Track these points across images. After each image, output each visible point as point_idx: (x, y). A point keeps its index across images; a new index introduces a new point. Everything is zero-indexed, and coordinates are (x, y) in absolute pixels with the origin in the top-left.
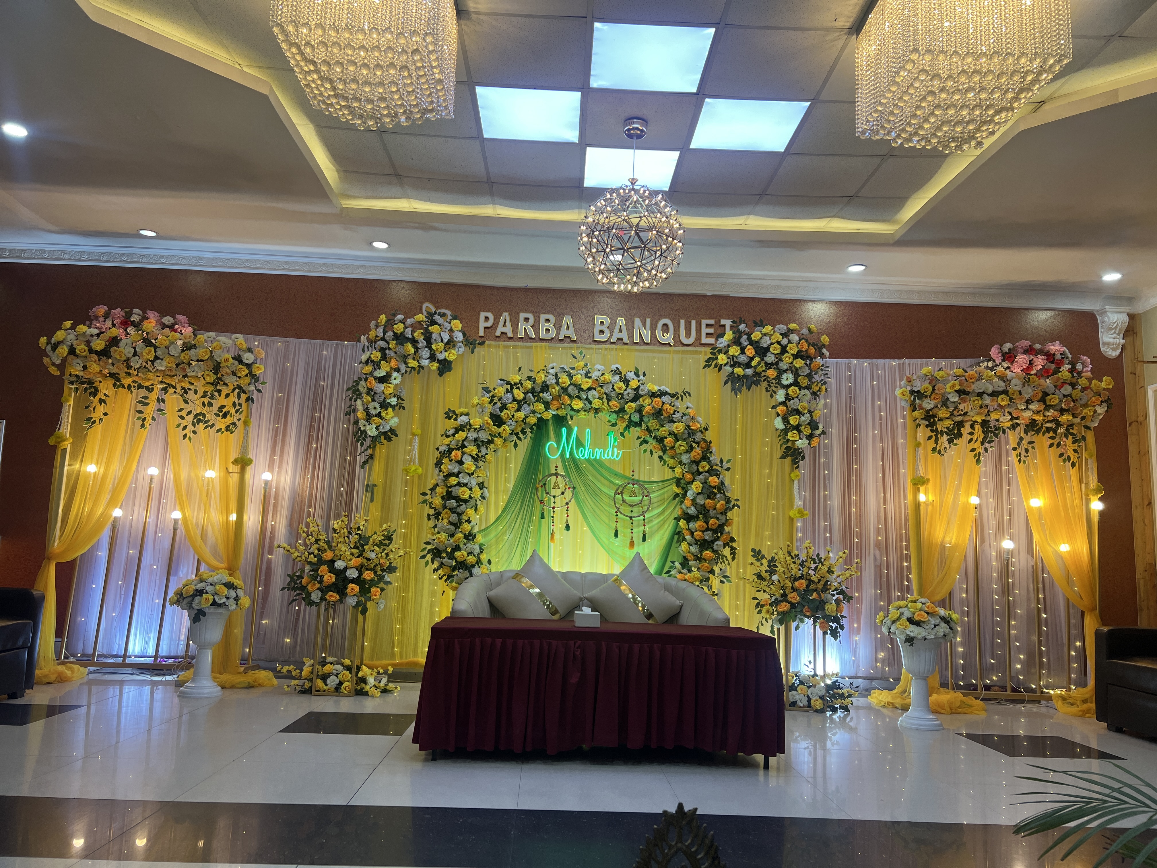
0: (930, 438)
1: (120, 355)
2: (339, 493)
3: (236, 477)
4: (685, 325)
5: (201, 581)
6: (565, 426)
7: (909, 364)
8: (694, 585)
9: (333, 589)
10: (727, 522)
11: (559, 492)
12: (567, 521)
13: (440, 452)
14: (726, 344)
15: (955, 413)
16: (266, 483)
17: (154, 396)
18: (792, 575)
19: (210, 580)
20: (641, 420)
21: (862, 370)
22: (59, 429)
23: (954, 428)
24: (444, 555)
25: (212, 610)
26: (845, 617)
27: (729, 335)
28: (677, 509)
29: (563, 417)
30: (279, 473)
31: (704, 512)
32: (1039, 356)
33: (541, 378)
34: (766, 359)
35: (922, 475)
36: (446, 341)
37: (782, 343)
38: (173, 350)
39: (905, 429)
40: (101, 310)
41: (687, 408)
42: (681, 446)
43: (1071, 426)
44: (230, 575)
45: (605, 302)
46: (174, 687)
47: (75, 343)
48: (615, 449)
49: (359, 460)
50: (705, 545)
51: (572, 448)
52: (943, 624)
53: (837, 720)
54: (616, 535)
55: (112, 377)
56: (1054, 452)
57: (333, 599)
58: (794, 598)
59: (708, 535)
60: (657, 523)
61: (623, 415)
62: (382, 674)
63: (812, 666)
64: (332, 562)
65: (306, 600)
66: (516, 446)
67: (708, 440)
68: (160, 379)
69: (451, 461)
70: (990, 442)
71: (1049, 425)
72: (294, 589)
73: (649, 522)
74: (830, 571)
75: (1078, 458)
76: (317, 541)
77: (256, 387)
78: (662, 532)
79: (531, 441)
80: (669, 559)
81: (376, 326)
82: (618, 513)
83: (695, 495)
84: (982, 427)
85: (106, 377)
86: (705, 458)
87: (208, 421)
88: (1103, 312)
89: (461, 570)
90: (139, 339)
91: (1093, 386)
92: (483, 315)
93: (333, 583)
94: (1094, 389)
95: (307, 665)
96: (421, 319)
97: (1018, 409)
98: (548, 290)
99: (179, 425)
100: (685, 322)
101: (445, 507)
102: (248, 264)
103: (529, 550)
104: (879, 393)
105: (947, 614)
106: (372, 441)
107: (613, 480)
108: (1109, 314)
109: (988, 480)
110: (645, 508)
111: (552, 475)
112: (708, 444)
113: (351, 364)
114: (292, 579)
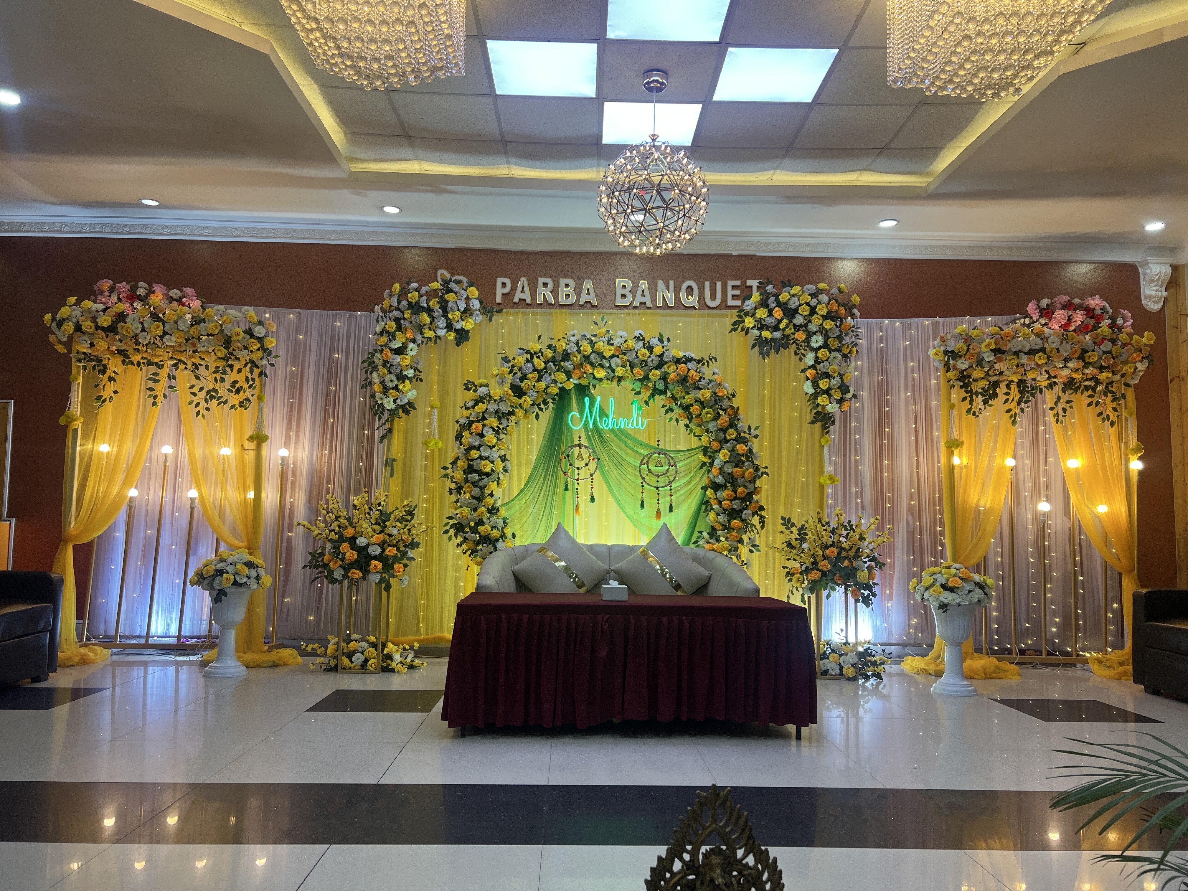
0: (964, 399)
1: (127, 331)
2: (358, 469)
3: (252, 454)
4: (710, 287)
5: (222, 560)
6: (587, 395)
7: (943, 322)
8: (723, 554)
9: (355, 566)
10: (756, 491)
11: (583, 464)
12: (592, 493)
13: (460, 425)
14: (753, 306)
15: (991, 373)
16: (283, 459)
17: (164, 373)
18: (823, 543)
19: (230, 560)
20: (666, 387)
21: (894, 329)
22: (69, 408)
23: (989, 389)
24: (467, 529)
25: (233, 590)
26: (877, 584)
27: (756, 297)
28: (704, 478)
29: (586, 386)
30: (296, 448)
31: (731, 480)
32: (1078, 311)
33: (562, 345)
34: (794, 321)
35: (956, 437)
36: (462, 309)
37: (811, 304)
38: (182, 325)
39: (939, 391)
40: (106, 284)
41: (714, 374)
42: (708, 414)
43: (1111, 383)
44: (250, 554)
45: (626, 264)
46: (198, 667)
47: (81, 319)
48: (640, 419)
49: (377, 435)
50: (733, 514)
51: (595, 418)
52: (977, 590)
53: (870, 687)
54: (642, 506)
55: (121, 354)
56: (1093, 411)
57: (356, 576)
58: (825, 566)
59: (736, 505)
60: (684, 493)
61: (647, 383)
62: (408, 650)
63: (844, 634)
64: (353, 539)
65: (329, 578)
66: (537, 416)
67: (736, 407)
68: (170, 355)
69: (471, 433)
70: (1027, 402)
71: (1087, 383)
72: (316, 567)
73: (675, 492)
74: (861, 538)
75: (1118, 417)
76: (337, 518)
77: (269, 361)
78: (689, 501)
79: (554, 412)
80: (697, 529)
81: (390, 295)
82: (644, 484)
83: (723, 463)
84: (1019, 387)
85: (115, 354)
86: (732, 425)
87: (221, 397)
88: (1145, 264)
89: (484, 545)
90: (146, 313)
91: (1133, 342)
92: (500, 281)
93: (356, 560)
94: (1135, 345)
95: (332, 642)
96: (437, 287)
97: (1056, 367)
98: (567, 252)
99: (191, 402)
100: (710, 284)
101: (466, 481)
102: (255, 233)
103: (554, 523)
104: (912, 353)
105: (982, 579)
106: (390, 414)
107: (638, 450)
108: (1151, 266)
109: (1024, 441)
110: (672, 478)
111: (576, 446)
112: (736, 411)
113: (365, 336)
114: (313, 557)
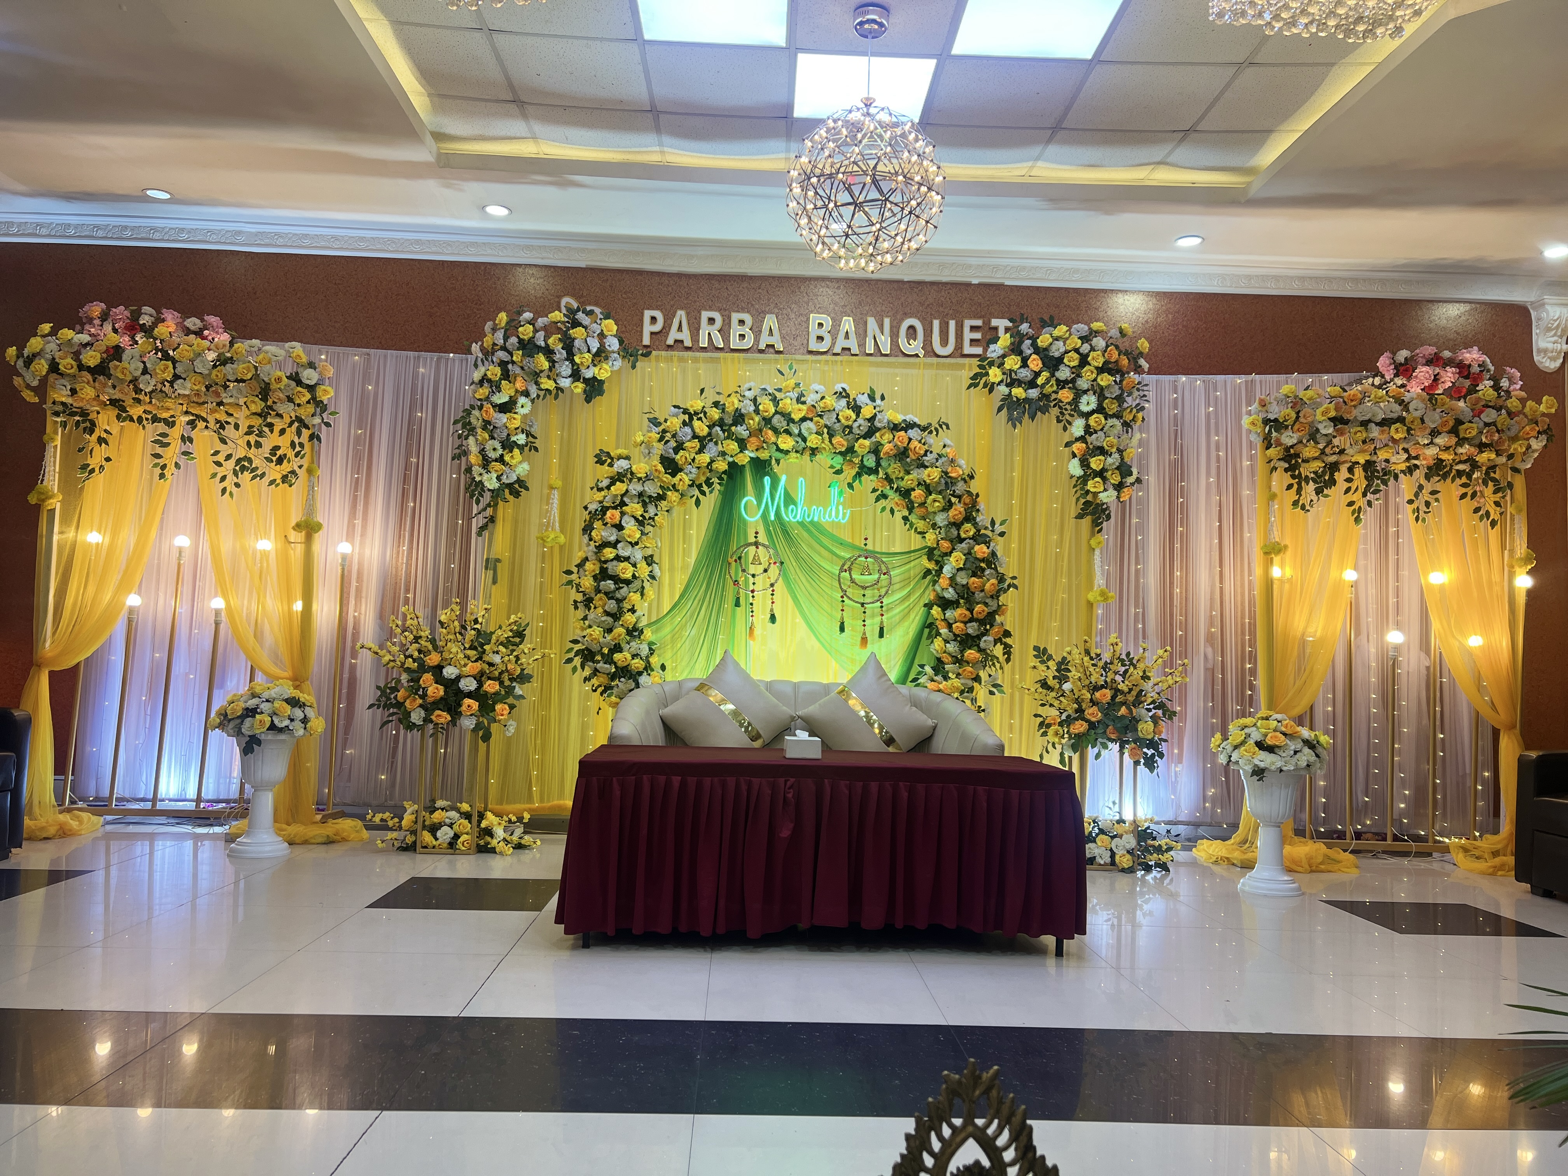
0: (1290, 487)
1: (123, 373)
2: (448, 572)
3: (300, 549)
4: (940, 327)
5: (254, 696)
6: (768, 474)
7: (1261, 381)
8: (952, 697)
9: (441, 706)
10: (999, 610)
11: (760, 569)
12: (772, 610)
13: (590, 513)
14: (1001, 352)
15: (1328, 450)
16: (344, 557)
17: (175, 433)
18: (1091, 683)
19: (266, 695)
20: (878, 464)
21: (1193, 389)
22: (43, 480)
23: (1324, 473)
24: (598, 658)
25: (270, 737)
26: (1165, 741)
27: (1005, 340)
28: (927, 592)
29: (766, 461)
30: (362, 543)
31: (966, 596)
32: (1448, 368)
33: (733, 403)
34: (1057, 374)
35: (1277, 540)
36: (594, 350)
37: (1081, 350)
38: (200, 366)
39: (1253, 476)
40: (96, 309)
41: (944, 446)
42: (935, 502)
43: (1493, 468)
44: (296, 687)
45: (825, 295)
46: (223, 842)
47: (57, 355)
48: (841, 508)
49: (475, 525)
50: (967, 641)
51: (778, 507)
52: (1306, 750)
53: (1151, 881)
54: (842, 629)
55: (115, 406)
56: (1468, 505)
57: (442, 720)
58: (1094, 714)
59: (972, 629)
60: (900, 612)
61: (852, 457)
62: (515, 823)
63: (1117, 808)
64: (439, 668)
65: (404, 722)
66: (698, 503)
67: (974, 493)
68: (185, 409)
69: (605, 524)
70: (1376, 492)
71: (1461, 467)
72: (386, 706)
73: (888, 611)
74: (1145, 677)
75: (1501, 514)
76: (417, 639)
77: (323, 419)
78: (906, 624)
79: (720, 497)
80: (917, 662)
81: (493, 329)
82: (845, 599)
83: (954, 571)
84: (1365, 470)
85: (106, 405)
86: (969, 518)
87: (257, 468)
88: (1540, 305)
89: (622, 679)
90: (150, 349)
91: (1527, 410)
92: (648, 314)
93: (442, 698)
94: (1529, 414)
95: (409, 811)
96: (559, 319)
97: (1418, 443)
98: (742, 276)
99: (214, 475)
100: (940, 323)
101: (598, 591)
102: (307, 242)
103: (719, 651)
104: (1217, 424)
105: (1313, 736)
106: (492, 497)
107: (838, 552)
108: (1548, 307)
109: (1369, 547)
110: (883, 591)
111: (751, 544)
112: (974, 498)
113: (459, 387)
114: (383, 692)
